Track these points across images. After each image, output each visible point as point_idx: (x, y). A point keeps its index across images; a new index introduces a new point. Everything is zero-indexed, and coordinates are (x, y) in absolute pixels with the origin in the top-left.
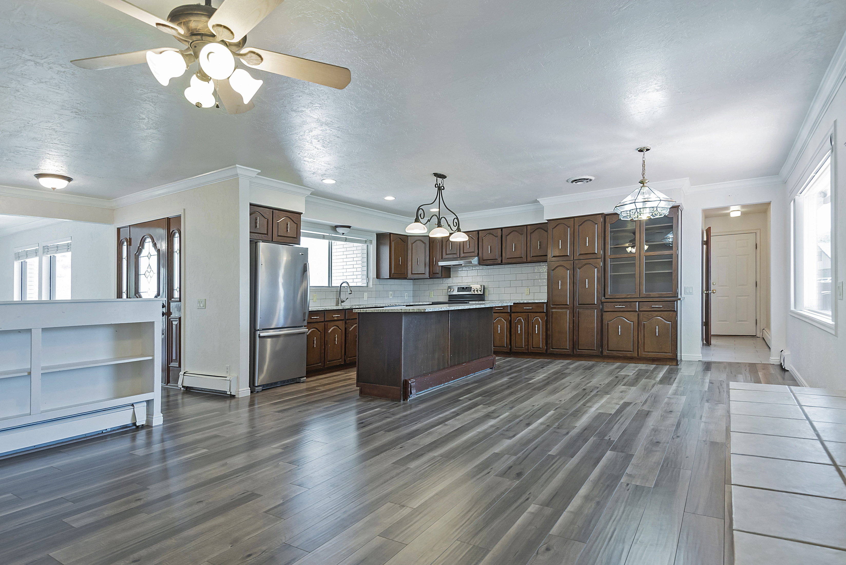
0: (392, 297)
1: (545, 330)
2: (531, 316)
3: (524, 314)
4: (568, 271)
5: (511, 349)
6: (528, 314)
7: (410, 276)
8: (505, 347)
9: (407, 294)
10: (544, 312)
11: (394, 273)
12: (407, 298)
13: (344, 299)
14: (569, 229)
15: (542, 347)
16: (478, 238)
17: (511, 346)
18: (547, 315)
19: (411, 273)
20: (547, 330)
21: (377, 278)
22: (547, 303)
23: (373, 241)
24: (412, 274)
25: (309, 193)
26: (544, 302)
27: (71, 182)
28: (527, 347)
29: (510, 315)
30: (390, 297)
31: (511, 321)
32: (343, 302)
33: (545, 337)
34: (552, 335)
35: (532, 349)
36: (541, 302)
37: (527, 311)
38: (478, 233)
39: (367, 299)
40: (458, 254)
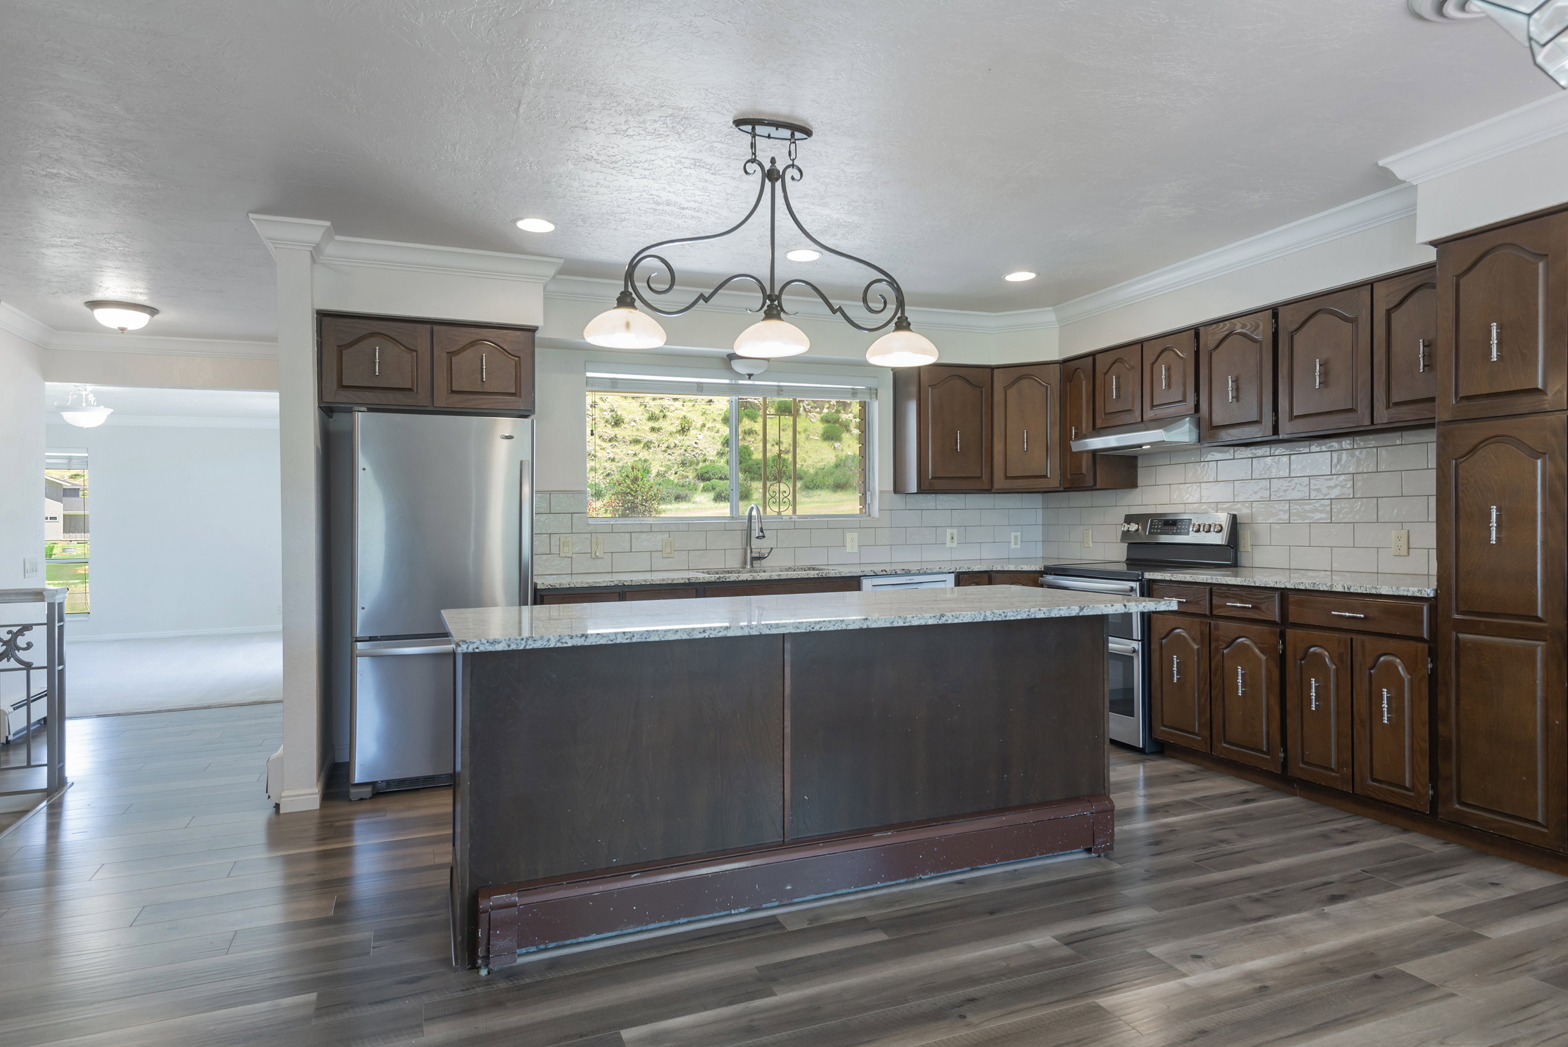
0: (955, 545)
1: (1425, 716)
2: (1363, 646)
3: (1336, 635)
4: (1539, 462)
5: (1285, 764)
6: (1352, 640)
7: (999, 481)
8: (1262, 752)
9: (1019, 534)
10: (1421, 639)
11: (933, 478)
12: (1018, 546)
13: (763, 551)
14: (1541, 265)
15: (1413, 785)
16: (1197, 353)
17: (1285, 751)
18: (1433, 653)
19: (1002, 475)
20: (1434, 717)
21: (896, 491)
22: (1433, 603)
23: (878, 390)
24: (1007, 478)
25: (552, 271)
26: (1419, 595)
27: (156, 317)
28: (1347, 771)
29: (1282, 636)
30: (949, 544)
31: (1283, 657)
32: (760, 558)
33: (1426, 746)
34: (1458, 742)
35: (1370, 782)
36: (1405, 593)
37: (1345, 625)
38: (1197, 336)
39: (856, 550)
40: (1138, 413)
